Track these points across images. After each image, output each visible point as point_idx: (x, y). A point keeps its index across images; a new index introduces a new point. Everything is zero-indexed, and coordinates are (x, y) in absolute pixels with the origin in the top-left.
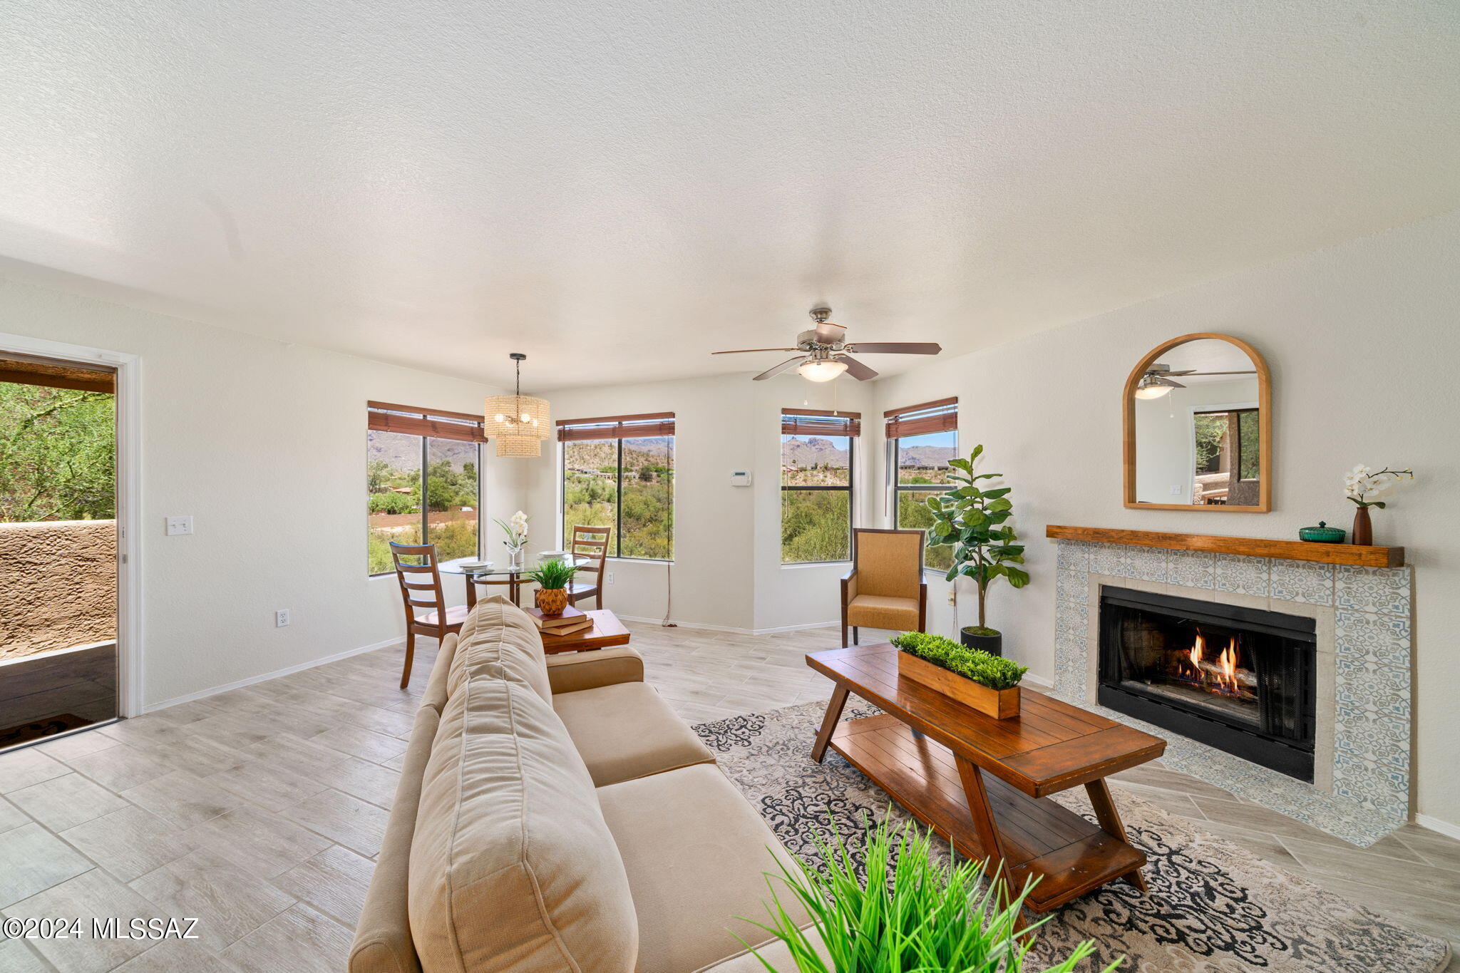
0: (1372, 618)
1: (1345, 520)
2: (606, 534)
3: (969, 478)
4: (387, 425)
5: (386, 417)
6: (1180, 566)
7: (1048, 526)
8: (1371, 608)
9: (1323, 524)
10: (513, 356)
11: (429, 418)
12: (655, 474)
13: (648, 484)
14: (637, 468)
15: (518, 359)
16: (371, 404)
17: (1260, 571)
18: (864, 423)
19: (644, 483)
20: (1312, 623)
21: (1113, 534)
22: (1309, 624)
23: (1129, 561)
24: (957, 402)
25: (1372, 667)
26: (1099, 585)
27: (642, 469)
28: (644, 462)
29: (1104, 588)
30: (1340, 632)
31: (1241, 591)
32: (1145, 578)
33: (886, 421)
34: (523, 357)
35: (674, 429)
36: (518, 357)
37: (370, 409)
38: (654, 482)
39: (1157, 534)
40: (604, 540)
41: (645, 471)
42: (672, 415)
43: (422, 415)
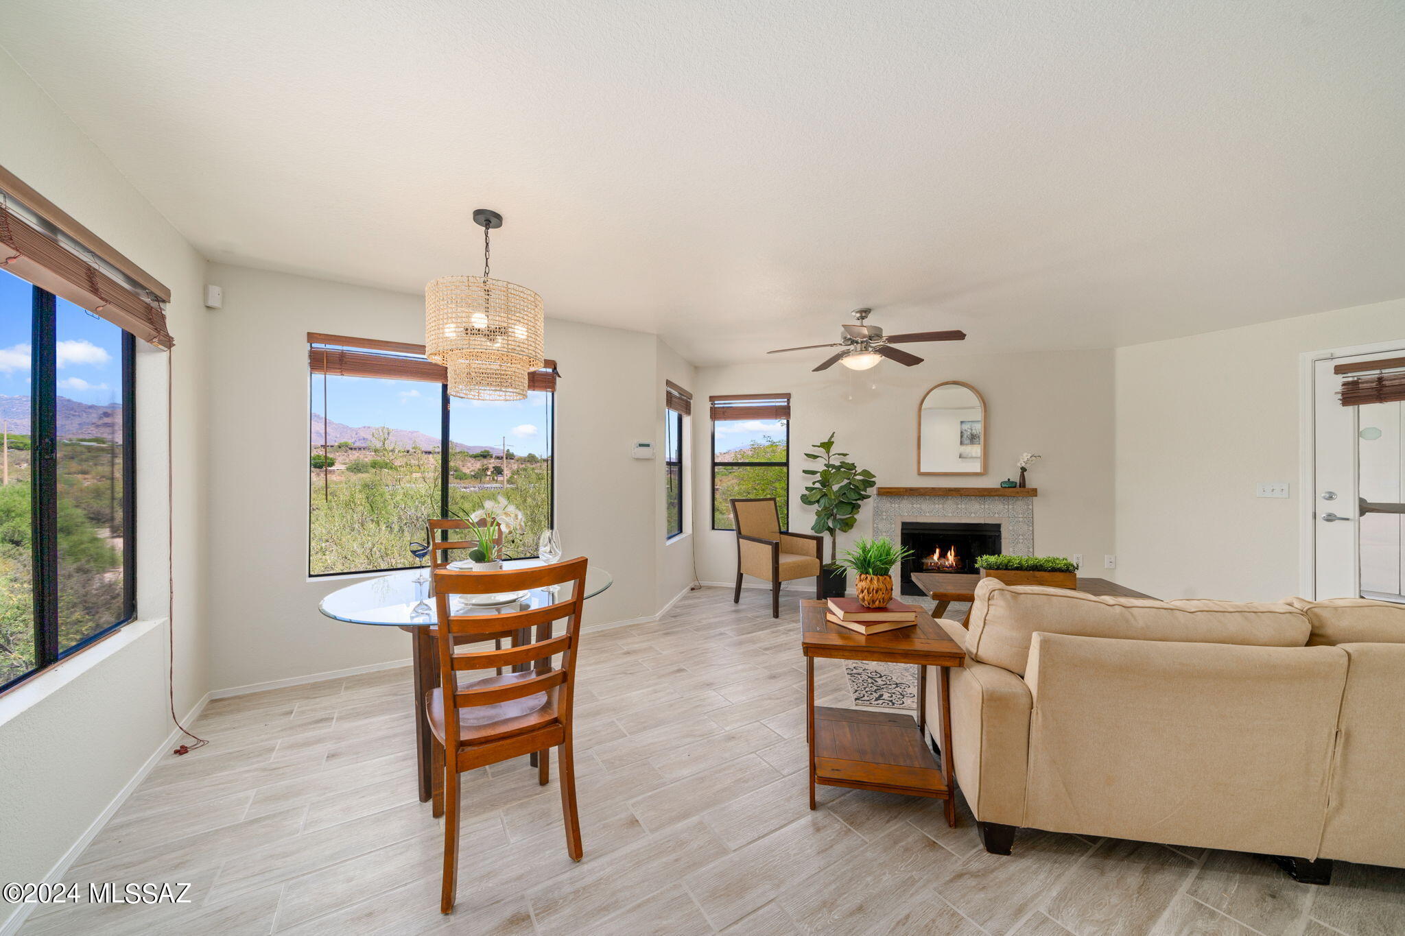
0: (1021, 519)
1: (1016, 478)
3: (826, 456)
6: (945, 506)
8: (1021, 516)
9: (1009, 480)
15: (487, 223)
17: (980, 504)
18: (693, 404)
20: (999, 526)
21: (922, 490)
22: (997, 527)
23: (918, 506)
25: (1021, 541)
26: (901, 521)
29: (904, 522)
30: (1011, 528)
31: (973, 515)
32: (928, 514)
33: (710, 404)
36: (487, 217)
39: (945, 488)
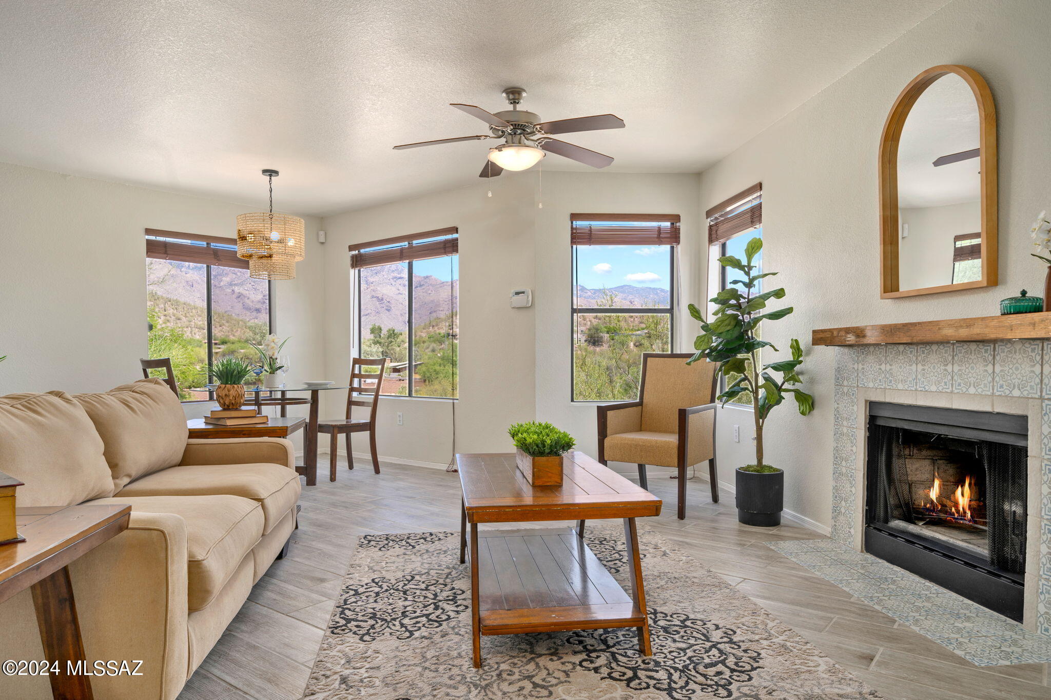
2: (380, 367)
3: (746, 280)
4: (166, 253)
5: (165, 245)
7: (814, 332)
9: (1024, 292)
10: (265, 171)
11: (213, 245)
12: (606, 336)
13: (598, 349)
14: (583, 328)
15: (271, 176)
16: (148, 231)
17: (987, 363)
18: (684, 227)
19: (591, 348)
20: (1025, 421)
22: (1023, 424)
23: (888, 367)
24: (761, 189)
26: (866, 401)
27: (589, 330)
28: (593, 320)
29: (872, 405)
31: (972, 392)
33: (708, 222)
34: (276, 173)
35: (457, 246)
36: (271, 173)
37: (147, 237)
38: (605, 347)
40: (379, 373)
41: (593, 331)
42: (456, 230)
43: (205, 243)
